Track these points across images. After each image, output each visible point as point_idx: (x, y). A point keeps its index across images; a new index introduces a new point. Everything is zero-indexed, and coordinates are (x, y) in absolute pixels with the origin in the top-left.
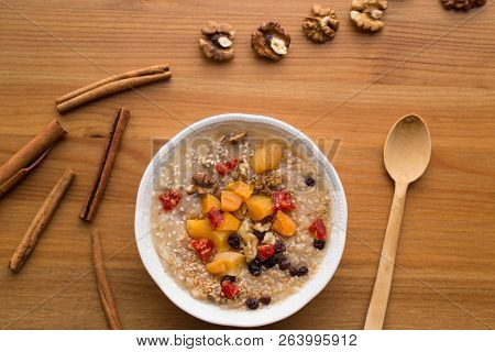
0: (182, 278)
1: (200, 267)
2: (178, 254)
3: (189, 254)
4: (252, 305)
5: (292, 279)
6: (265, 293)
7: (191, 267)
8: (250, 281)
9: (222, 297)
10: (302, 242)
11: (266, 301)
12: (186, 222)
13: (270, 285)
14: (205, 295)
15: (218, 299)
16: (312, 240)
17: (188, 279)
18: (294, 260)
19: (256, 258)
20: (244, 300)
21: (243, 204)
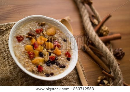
0: (24, 63)
1: (30, 61)
2: (22, 55)
3: (26, 56)
4: (47, 75)
5: (60, 68)
6: (52, 72)
7: (27, 60)
8: (47, 67)
9: (37, 71)
10: (63, 58)
11: (52, 74)
12: (25, 46)
13: (53, 69)
14: (31, 70)
15: (36, 72)
16: (66, 57)
17: (25, 64)
18: (61, 62)
19: (49, 60)
20: (45, 73)
21: (44, 43)
